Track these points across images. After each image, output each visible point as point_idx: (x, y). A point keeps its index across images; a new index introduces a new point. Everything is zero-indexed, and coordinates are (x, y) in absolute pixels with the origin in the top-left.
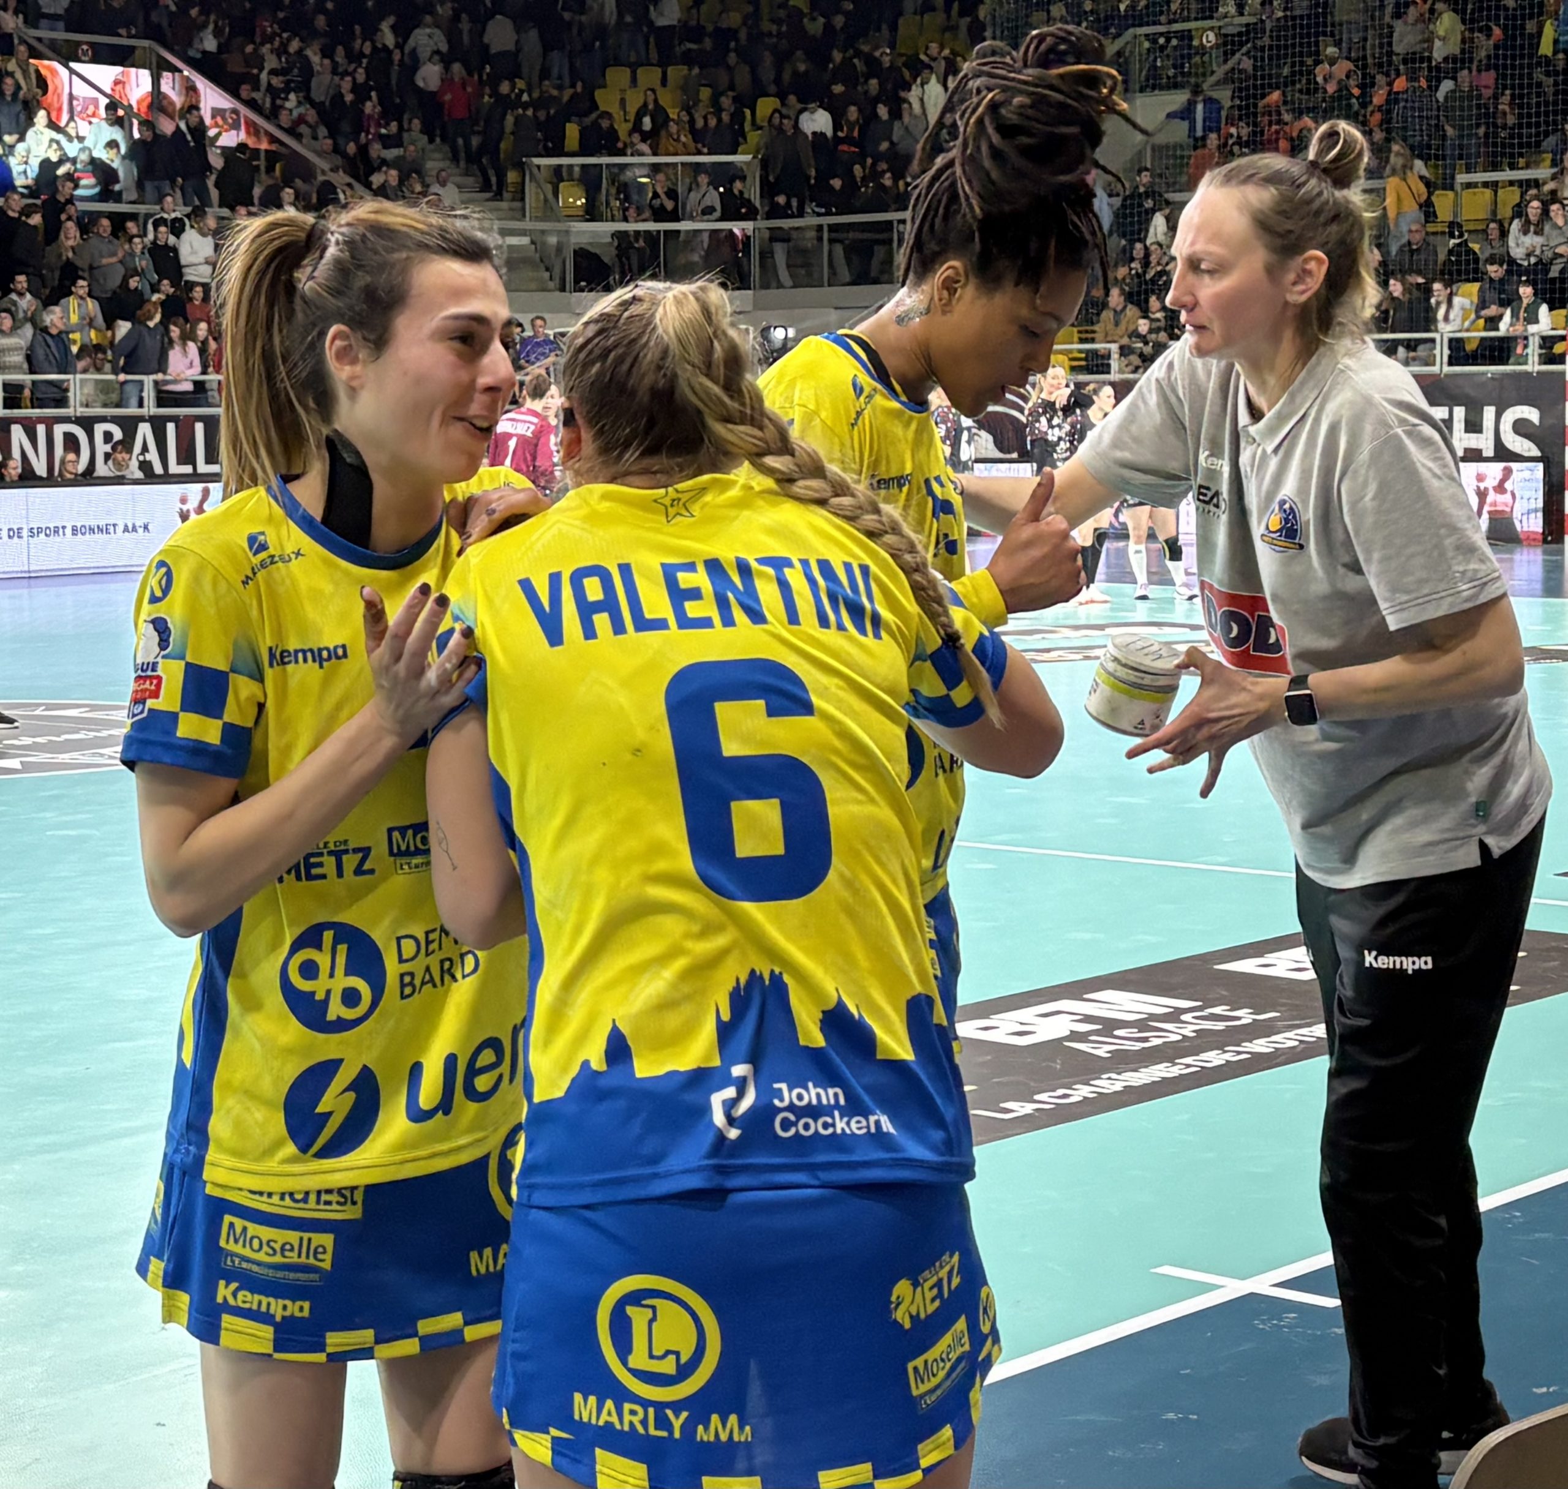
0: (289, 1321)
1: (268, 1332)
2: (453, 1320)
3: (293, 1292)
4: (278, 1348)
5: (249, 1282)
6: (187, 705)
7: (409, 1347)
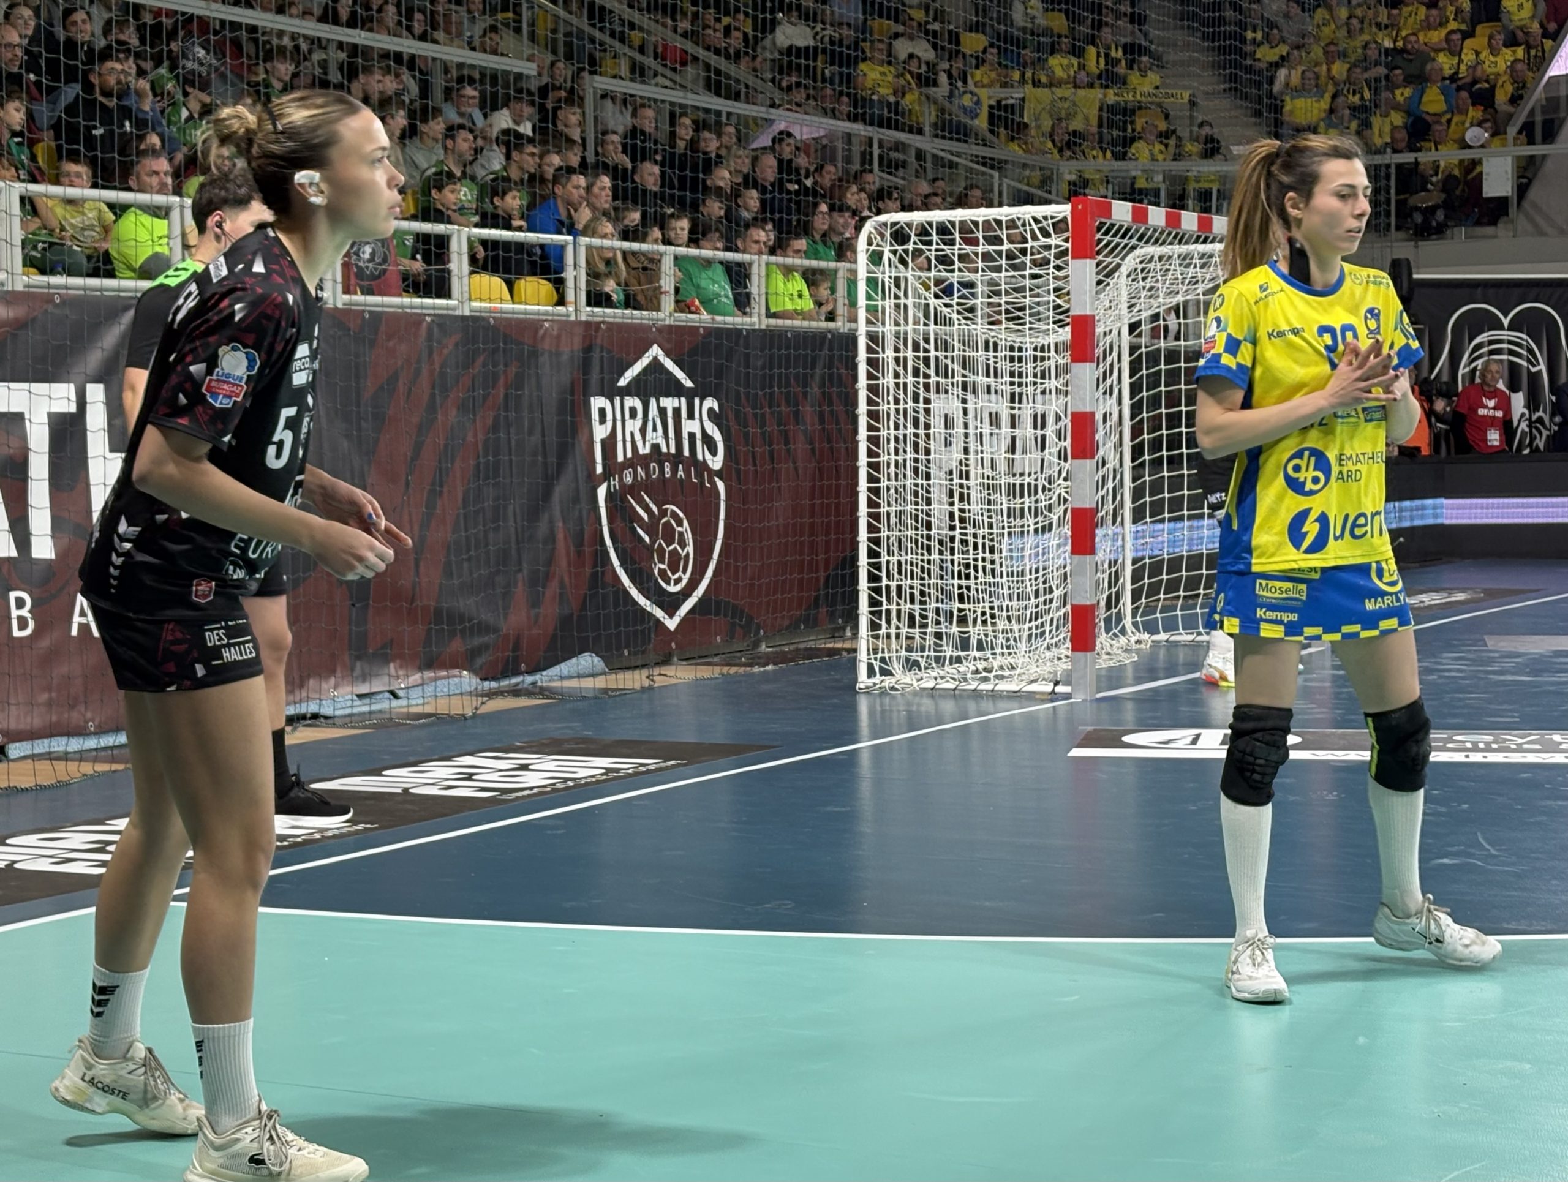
0: (1290, 622)
1: (1282, 628)
2: (1356, 628)
3: (1291, 610)
4: (1287, 634)
5: (1272, 608)
6: (1226, 350)
7: (1337, 637)
